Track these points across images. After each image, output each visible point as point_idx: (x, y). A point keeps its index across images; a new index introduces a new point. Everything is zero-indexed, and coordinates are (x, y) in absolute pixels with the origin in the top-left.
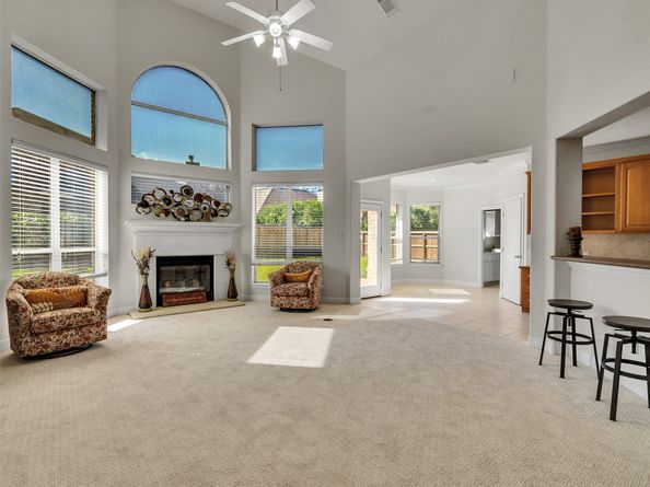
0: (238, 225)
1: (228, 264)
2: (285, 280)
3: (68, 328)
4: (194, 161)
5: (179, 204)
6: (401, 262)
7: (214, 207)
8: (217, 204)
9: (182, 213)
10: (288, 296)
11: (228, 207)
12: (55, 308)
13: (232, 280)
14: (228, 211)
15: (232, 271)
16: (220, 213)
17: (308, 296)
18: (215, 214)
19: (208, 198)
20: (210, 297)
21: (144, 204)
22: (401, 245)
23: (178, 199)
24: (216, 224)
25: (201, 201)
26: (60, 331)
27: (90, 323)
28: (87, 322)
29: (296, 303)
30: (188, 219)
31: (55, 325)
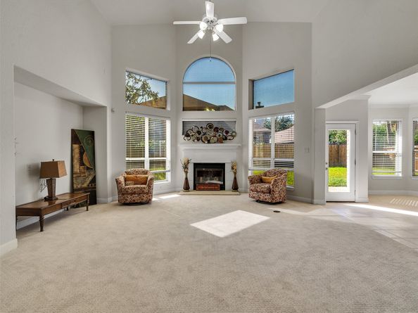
0: (240, 145)
1: (233, 168)
2: (261, 181)
3: (134, 193)
4: (261, 105)
5: (205, 134)
6: (400, 175)
7: (224, 134)
8: (227, 132)
9: (206, 138)
10: (257, 191)
11: (234, 134)
12: (135, 184)
13: (235, 178)
14: (234, 136)
15: (235, 173)
16: (228, 138)
17: (270, 193)
18: (226, 139)
19: (221, 129)
20: (222, 188)
21: (187, 135)
22: (401, 158)
23: (204, 131)
24: (226, 145)
25: (217, 131)
26: (132, 194)
27: (143, 193)
28: (141, 192)
29: (262, 197)
30: (209, 142)
31: (130, 191)
